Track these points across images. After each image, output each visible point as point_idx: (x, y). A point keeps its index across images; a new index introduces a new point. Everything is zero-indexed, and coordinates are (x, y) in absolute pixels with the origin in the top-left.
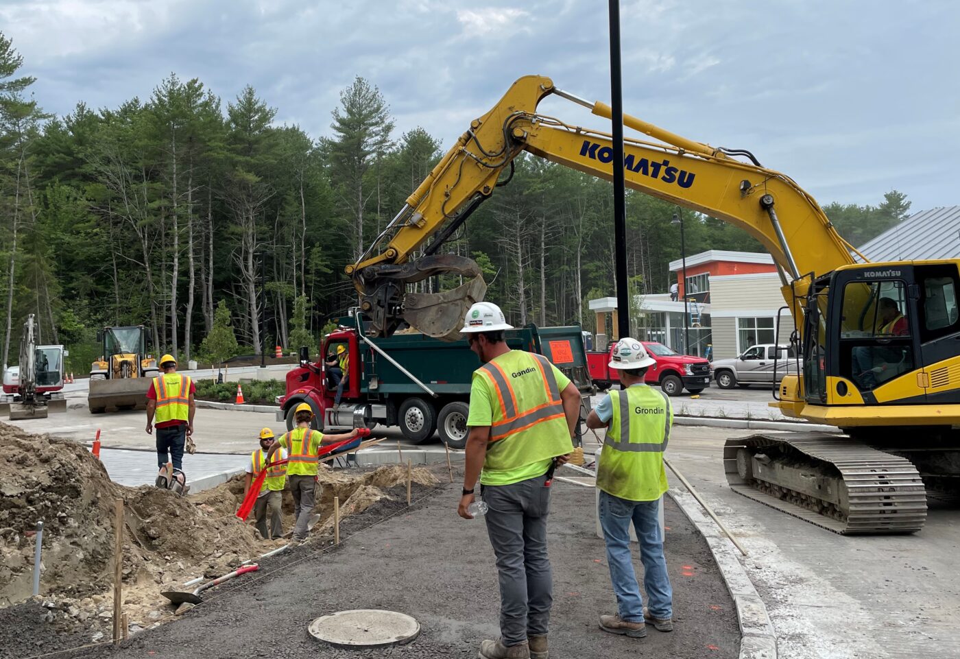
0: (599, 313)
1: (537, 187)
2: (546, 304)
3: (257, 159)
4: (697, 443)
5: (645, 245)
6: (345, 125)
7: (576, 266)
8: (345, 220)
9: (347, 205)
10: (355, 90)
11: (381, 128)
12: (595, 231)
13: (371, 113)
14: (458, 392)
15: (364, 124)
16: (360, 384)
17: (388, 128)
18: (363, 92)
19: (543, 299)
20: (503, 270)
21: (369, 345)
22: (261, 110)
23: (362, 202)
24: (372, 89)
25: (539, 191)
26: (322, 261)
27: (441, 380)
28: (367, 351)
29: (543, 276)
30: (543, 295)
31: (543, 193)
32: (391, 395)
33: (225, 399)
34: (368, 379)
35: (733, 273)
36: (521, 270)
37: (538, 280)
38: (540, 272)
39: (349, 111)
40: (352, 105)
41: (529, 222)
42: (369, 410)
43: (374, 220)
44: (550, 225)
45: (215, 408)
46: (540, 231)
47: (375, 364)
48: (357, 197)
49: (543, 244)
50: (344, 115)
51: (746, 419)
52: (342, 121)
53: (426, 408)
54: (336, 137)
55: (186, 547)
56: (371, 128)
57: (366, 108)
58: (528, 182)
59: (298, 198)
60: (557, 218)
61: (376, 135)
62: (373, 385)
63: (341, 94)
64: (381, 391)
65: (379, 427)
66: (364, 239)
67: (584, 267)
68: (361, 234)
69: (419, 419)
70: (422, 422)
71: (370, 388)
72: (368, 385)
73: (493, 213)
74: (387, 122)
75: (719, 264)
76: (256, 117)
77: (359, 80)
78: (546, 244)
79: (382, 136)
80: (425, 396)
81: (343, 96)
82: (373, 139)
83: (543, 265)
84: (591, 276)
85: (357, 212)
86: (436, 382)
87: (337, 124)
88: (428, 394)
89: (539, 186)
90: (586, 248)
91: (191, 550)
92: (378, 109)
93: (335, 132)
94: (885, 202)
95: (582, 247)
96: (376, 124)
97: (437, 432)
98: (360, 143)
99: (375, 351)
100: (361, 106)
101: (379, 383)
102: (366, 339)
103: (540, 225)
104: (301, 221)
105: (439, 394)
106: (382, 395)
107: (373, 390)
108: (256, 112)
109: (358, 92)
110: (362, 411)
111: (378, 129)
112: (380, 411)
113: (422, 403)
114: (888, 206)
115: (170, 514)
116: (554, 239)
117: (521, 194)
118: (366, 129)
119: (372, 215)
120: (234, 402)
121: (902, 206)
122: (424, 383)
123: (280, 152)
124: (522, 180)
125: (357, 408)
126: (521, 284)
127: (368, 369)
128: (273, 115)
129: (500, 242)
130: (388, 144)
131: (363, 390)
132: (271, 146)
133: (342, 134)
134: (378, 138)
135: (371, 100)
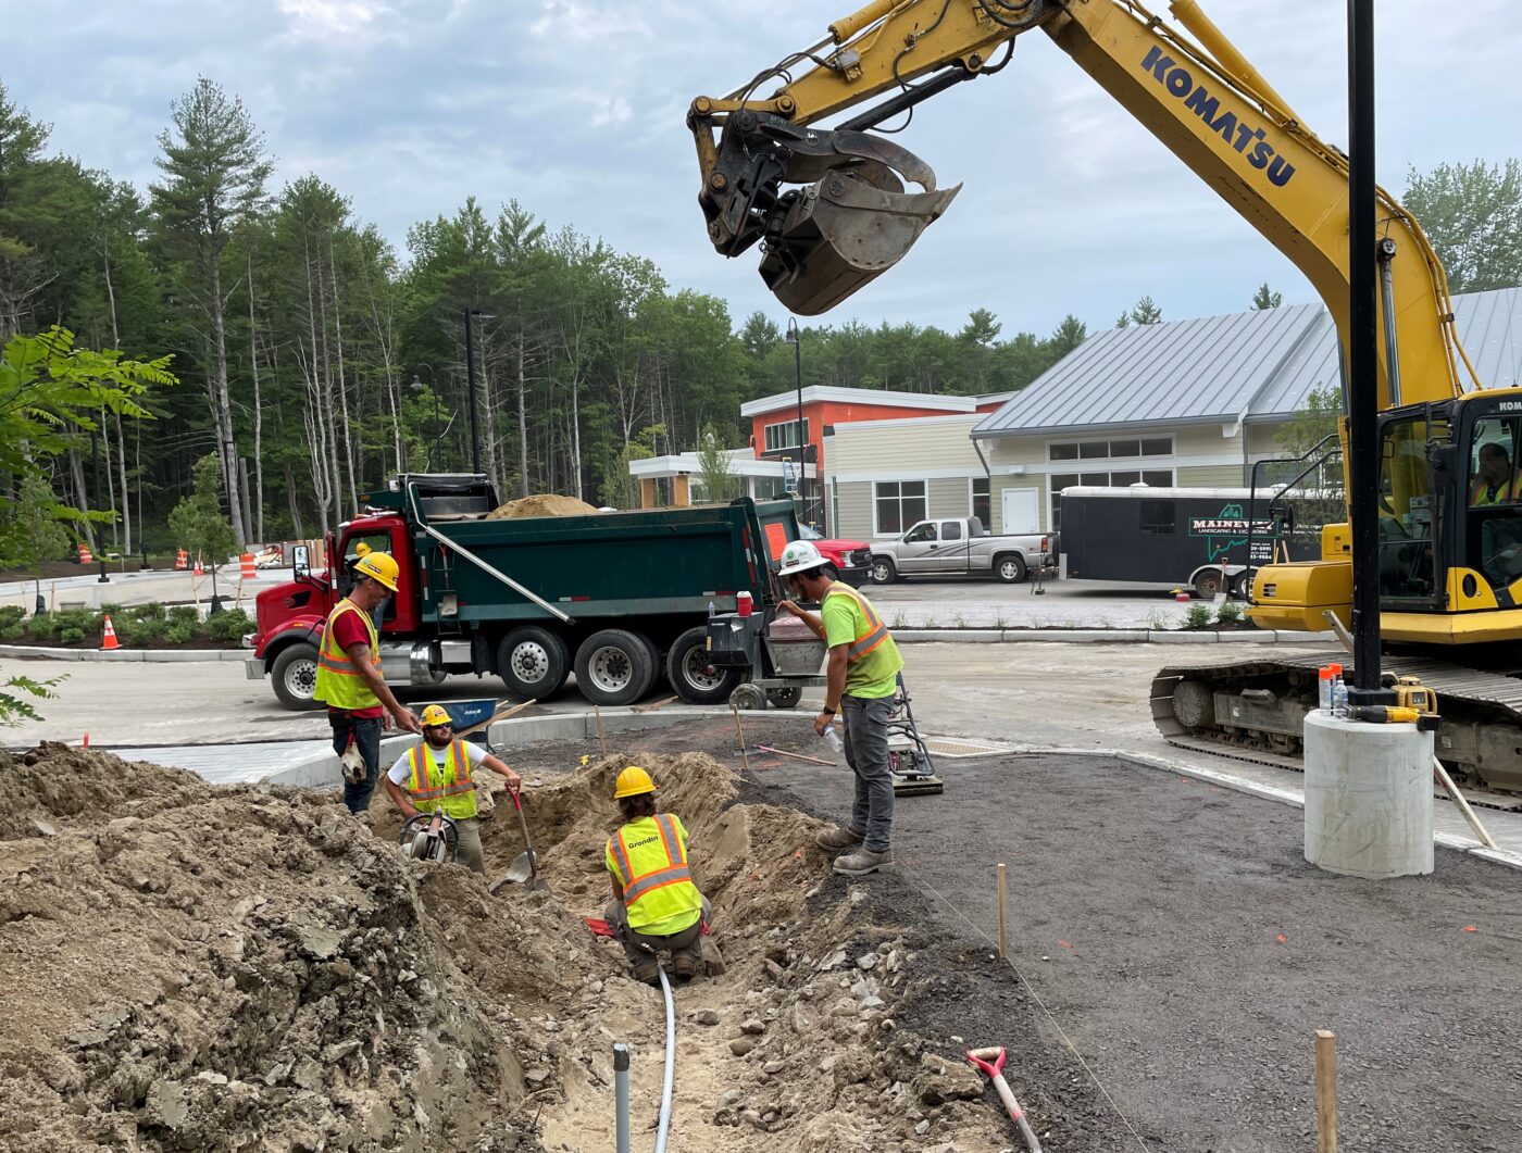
0: (645, 480)
1: (510, 284)
2: (528, 466)
3: (19, 214)
4: (970, 669)
5: (664, 379)
6: (180, 161)
7: (571, 408)
8: (189, 326)
9: (193, 302)
10: (198, 102)
11: (251, 171)
12: (598, 355)
13: (229, 142)
14: (614, 614)
15: (219, 162)
16: (418, 607)
17: (261, 173)
18: (214, 106)
19: (525, 461)
20: (461, 413)
21: (436, 540)
22: (19, 124)
23: (222, 296)
24: (230, 101)
25: (513, 290)
26: (152, 397)
27: (577, 596)
28: (431, 550)
29: (523, 424)
30: (524, 454)
31: (519, 294)
32: (484, 624)
33: (74, 642)
34: (437, 599)
35: (846, 421)
36: (489, 415)
37: (514, 429)
38: (518, 418)
39: (189, 137)
40: (193, 126)
41: (498, 340)
42: (436, 651)
43: (244, 329)
44: (531, 345)
45: (58, 659)
46: (517, 355)
47: (449, 572)
48: (212, 288)
49: (521, 375)
50: (182, 144)
51: (998, 628)
52: (173, 153)
53: (550, 640)
54: (167, 181)
55: (527, 979)
56: (230, 169)
57: (219, 134)
58: (497, 276)
59: (102, 287)
60: (542, 335)
61: (242, 182)
62: (449, 609)
63: (173, 106)
64: (464, 617)
65: (451, 679)
66: (228, 361)
67: (583, 411)
68: (222, 353)
69: (539, 661)
70: (545, 665)
71: (443, 613)
72: (439, 609)
73: (440, 324)
74: (261, 161)
75: (825, 407)
76: (11, 138)
77: (205, 84)
78: (526, 376)
79: (252, 184)
80: (552, 624)
81: (177, 110)
82: (237, 189)
83: (522, 408)
84: (593, 424)
85: (214, 315)
86: (569, 599)
87: (169, 160)
88: (558, 620)
89: (514, 282)
90: (586, 383)
91: (540, 984)
92: (242, 138)
93: (163, 172)
94: (971, 323)
95: (579, 381)
96: (239, 163)
97: (572, 677)
98: (211, 194)
99: (449, 550)
100: (209, 129)
101: (459, 604)
102: (431, 530)
103: (516, 345)
104: (111, 328)
105: (576, 618)
106: (466, 624)
107: (451, 616)
108: (12, 128)
109: (204, 104)
110: (424, 654)
111: (244, 172)
112: (456, 651)
113: (544, 635)
114: (975, 330)
115: (476, 915)
116: (537, 367)
117: (486, 293)
118: (222, 171)
119: (241, 320)
120: (99, 646)
121: (990, 330)
122: (548, 601)
123: (61, 203)
124: (487, 272)
125: (415, 649)
126: (491, 436)
127: (436, 582)
128: (45, 135)
129: (455, 371)
130: (263, 199)
131: (426, 618)
132: (46, 192)
133: (174, 177)
134: (244, 187)
135: (229, 121)
